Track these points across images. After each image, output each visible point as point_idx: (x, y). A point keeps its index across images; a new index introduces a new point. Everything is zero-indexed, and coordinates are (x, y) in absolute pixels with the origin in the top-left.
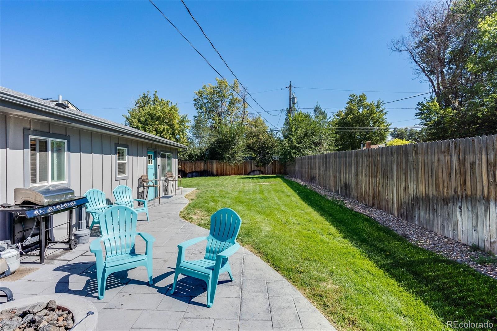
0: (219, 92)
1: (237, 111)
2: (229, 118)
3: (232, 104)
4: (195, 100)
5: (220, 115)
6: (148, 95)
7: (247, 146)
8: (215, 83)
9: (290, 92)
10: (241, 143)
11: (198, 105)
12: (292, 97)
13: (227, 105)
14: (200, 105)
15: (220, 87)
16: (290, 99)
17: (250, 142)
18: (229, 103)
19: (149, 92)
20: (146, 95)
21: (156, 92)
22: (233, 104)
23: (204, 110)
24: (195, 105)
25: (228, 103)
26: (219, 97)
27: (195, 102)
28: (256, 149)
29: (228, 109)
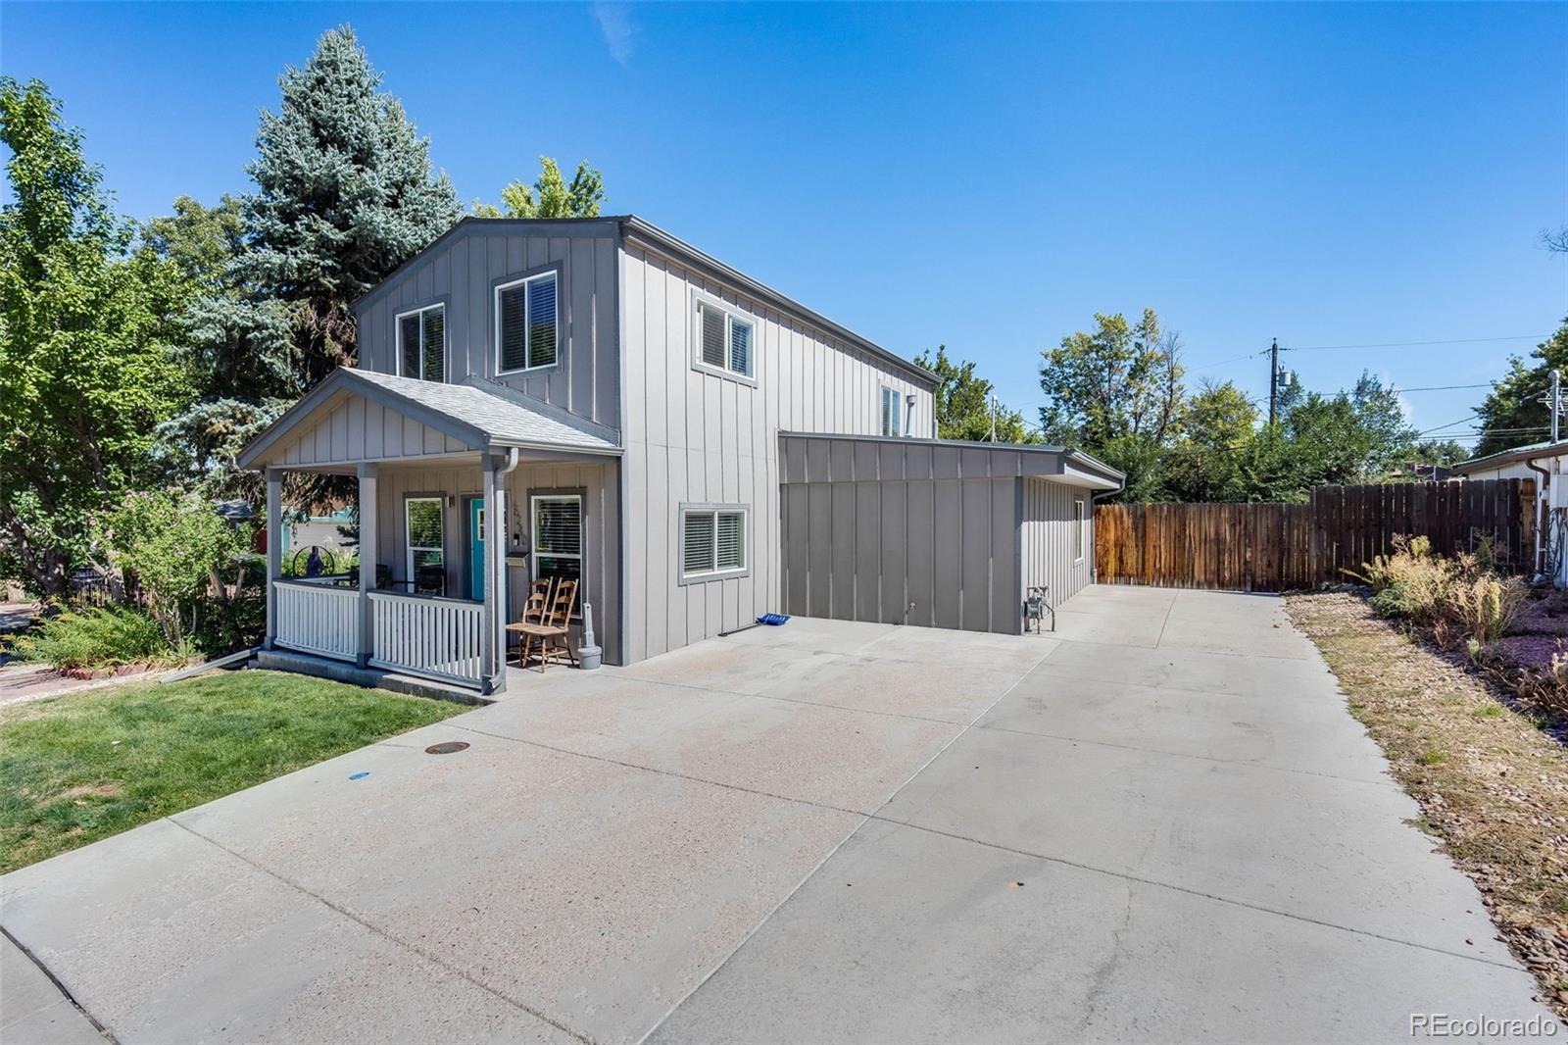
0: (1105, 345)
1: (1152, 388)
2: (1129, 407)
3: (1138, 372)
4: (1044, 373)
5: (1104, 401)
6: (926, 359)
7: (1165, 482)
8: (1093, 327)
9: (1274, 360)
10: (1149, 478)
11: (1051, 383)
12: (1278, 372)
13: (1126, 374)
14: (1057, 382)
15: (1104, 334)
16: (1274, 376)
17: (1171, 476)
18: (1132, 369)
19: (927, 352)
20: (922, 360)
21: (942, 348)
22: (1142, 370)
23: (1065, 393)
24: (1043, 383)
25: (1127, 370)
26: (1104, 358)
27: (1043, 378)
28: (1185, 488)
29: (1128, 384)
